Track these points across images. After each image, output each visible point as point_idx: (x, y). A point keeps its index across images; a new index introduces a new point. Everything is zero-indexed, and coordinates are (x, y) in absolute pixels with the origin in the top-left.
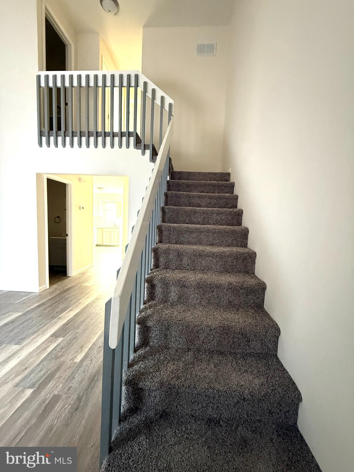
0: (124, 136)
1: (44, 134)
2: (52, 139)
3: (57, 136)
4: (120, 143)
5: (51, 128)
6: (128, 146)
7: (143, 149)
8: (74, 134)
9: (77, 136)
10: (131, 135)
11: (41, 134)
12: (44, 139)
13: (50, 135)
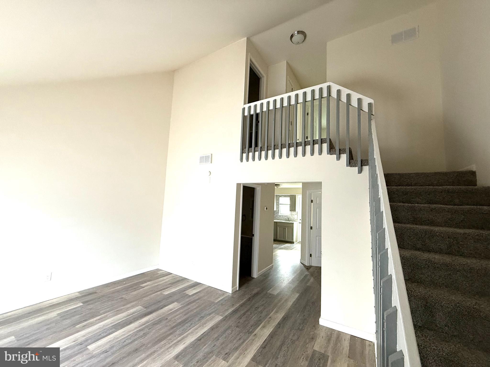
0: (316, 144)
1: (244, 151)
2: (251, 154)
3: (255, 151)
4: (312, 151)
5: (250, 146)
6: (320, 152)
7: (338, 154)
8: (269, 148)
9: (271, 150)
10: (324, 142)
11: (242, 152)
12: (245, 155)
13: (249, 151)
